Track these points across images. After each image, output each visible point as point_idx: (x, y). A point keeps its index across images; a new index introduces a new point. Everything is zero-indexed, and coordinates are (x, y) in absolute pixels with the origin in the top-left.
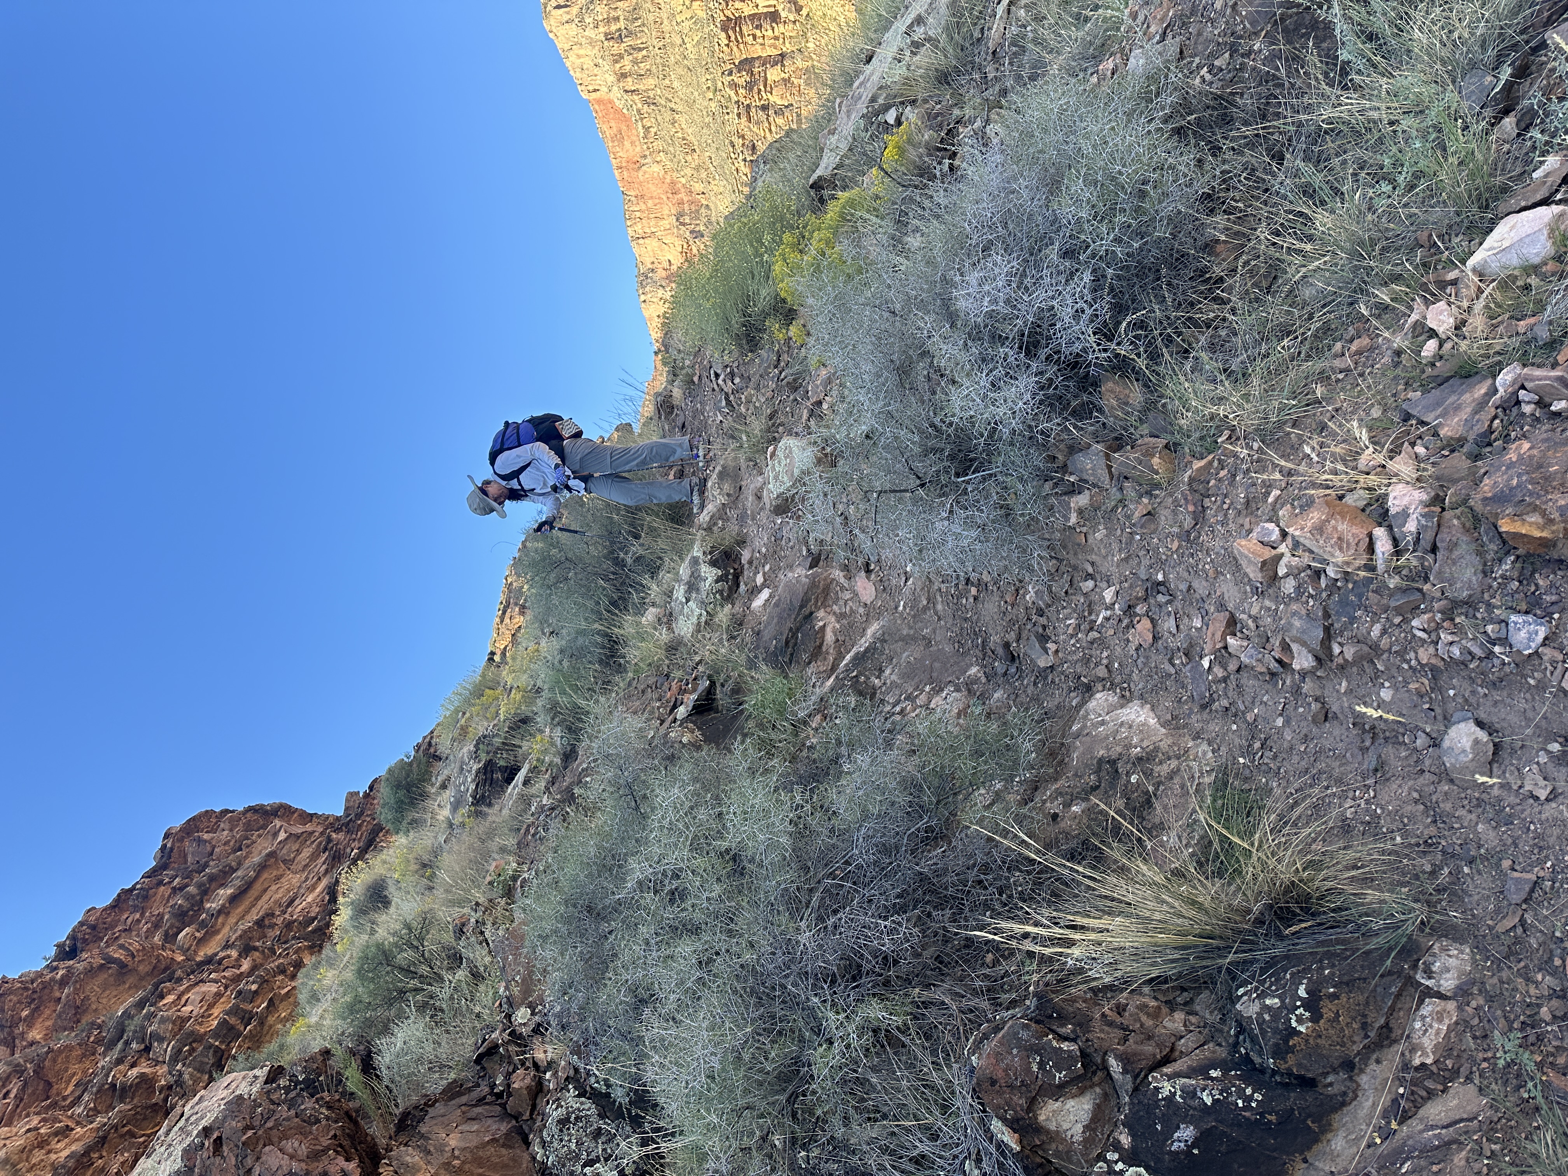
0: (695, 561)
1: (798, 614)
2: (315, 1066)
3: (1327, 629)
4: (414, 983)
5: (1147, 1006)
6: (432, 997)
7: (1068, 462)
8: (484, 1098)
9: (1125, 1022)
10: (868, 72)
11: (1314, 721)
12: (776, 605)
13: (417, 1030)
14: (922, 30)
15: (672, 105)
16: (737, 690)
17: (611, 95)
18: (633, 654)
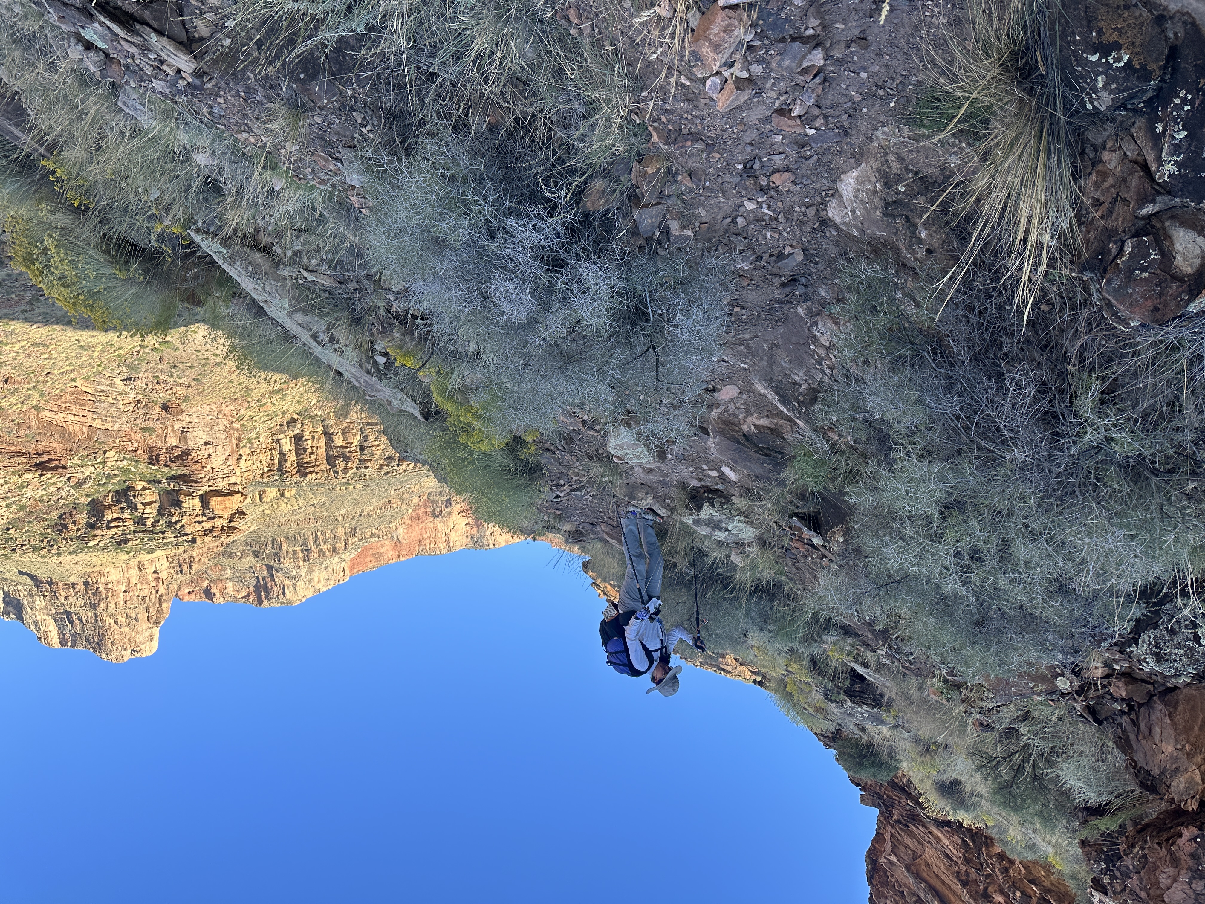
0: (697, 522)
1: (744, 446)
2: (1094, 853)
3: (794, 39)
4: (1028, 769)
5: (1096, 182)
6: (1042, 755)
7: (645, 236)
8: (1132, 720)
9: (1109, 200)
10: (349, 375)
11: (866, 48)
12: (736, 462)
13: (1068, 768)
14: (321, 334)
15: (357, 515)
16: (803, 496)
17: (347, 559)
18: (767, 574)
